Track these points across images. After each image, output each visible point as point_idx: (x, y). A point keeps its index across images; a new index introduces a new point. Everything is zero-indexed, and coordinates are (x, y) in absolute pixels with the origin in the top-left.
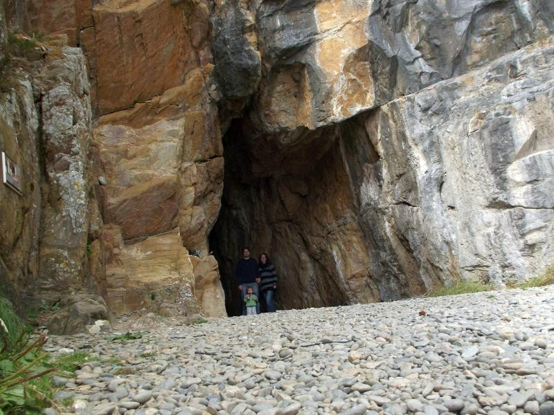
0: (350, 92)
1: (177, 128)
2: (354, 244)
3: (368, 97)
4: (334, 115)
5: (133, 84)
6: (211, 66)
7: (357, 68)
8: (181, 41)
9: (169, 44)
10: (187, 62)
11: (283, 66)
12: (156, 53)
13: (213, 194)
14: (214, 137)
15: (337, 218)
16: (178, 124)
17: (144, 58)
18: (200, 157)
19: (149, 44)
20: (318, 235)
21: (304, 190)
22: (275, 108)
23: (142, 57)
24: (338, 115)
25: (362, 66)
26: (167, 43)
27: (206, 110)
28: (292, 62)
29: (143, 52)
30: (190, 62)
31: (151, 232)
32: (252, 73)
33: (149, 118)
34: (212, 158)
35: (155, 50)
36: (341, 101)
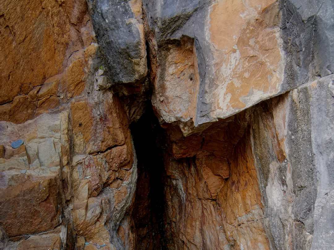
0: (246, 75)
1: (58, 123)
2: (259, 244)
3: (274, 80)
4: (219, 108)
5: (9, 76)
6: (95, 46)
7: (260, 39)
8: (56, 19)
9: (40, 24)
10: (67, 44)
11: (170, 42)
12: (26, 37)
13: (119, 181)
14: (111, 126)
15: (247, 211)
16: (59, 118)
17: (14, 44)
18: (95, 148)
19: (16, 27)
20: (231, 224)
21: (224, 173)
22: (169, 93)
23: (11, 43)
24: (225, 108)
25: (268, 34)
26: (37, 23)
27: (93, 99)
28: (178, 36)
29: (11, 38)
30: (71, 43)
31: (33, 231)
32: (132, 54)
33: (29, 111)
34: (110, 148)
35: (24, 33)
36: (231, 89)
